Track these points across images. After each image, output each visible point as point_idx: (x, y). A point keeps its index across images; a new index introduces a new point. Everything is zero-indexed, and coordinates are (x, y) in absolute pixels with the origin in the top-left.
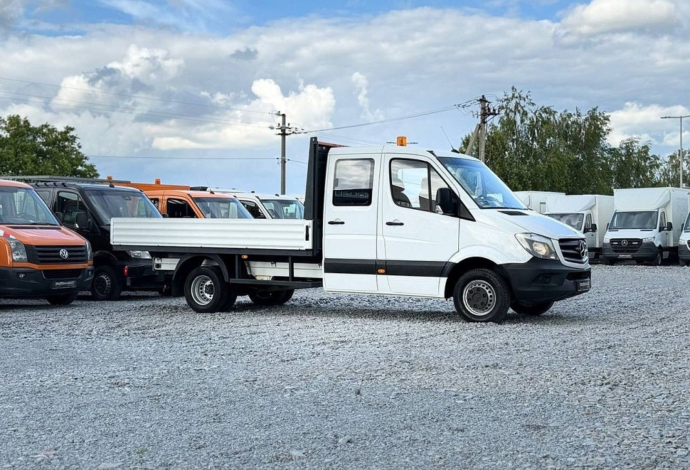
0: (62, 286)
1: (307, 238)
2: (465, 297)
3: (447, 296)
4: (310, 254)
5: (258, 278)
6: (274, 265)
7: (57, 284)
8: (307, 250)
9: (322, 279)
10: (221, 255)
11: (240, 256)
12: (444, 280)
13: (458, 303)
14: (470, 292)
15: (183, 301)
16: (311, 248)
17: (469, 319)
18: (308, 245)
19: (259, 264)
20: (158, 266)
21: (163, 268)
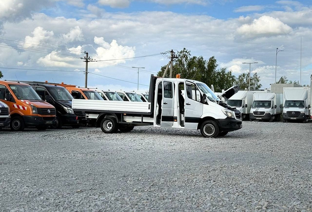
0: (48, 123)
1: (149, 109)
2: (204, 129)
3: (198, 128)
4: (150, 114)
5: (127, 122)
6: (133, 117)
7: (47, 122)
8: (149, 113)
9: (153, 123)
10: (115, 113)
11: (123, 114)
12: (197, 124)
13: (202, 131)
14: (206, 128)
15: (100, 129)
16: (150, 112)
17: (205, 136)
18: (149, 111)
19: (128, 117)
20: (88, 116)
21: (89, 117)
